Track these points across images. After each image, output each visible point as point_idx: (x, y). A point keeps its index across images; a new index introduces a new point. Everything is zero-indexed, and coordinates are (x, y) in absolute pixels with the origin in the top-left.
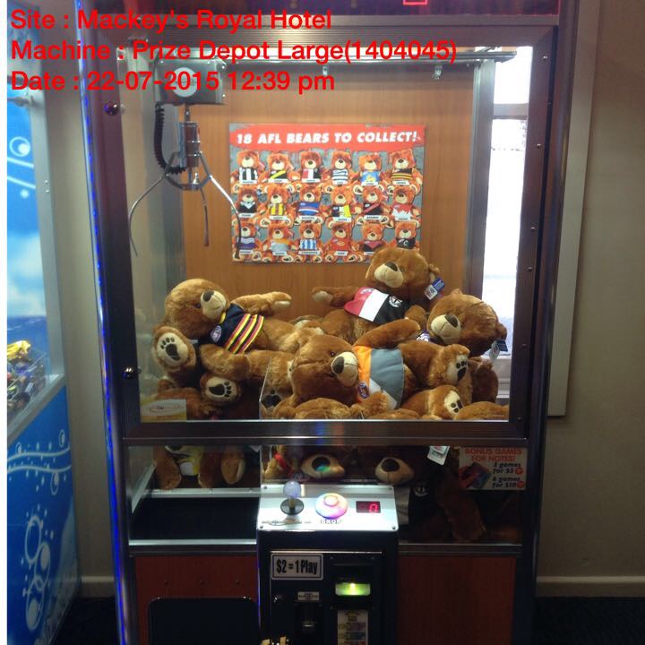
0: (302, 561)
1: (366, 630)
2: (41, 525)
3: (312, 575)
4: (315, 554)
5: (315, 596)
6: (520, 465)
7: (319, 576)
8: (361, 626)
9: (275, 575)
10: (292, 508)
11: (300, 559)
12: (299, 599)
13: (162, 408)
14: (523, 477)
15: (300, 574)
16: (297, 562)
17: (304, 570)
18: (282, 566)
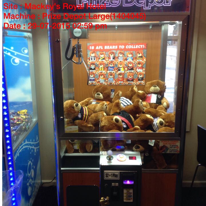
0: (113, 174)
1: (132, 195)
2: (32, 164)
3: (116, 178)
4: (117, 172)
5: (117, 184)
6: (178, 146)
7: (118, 178)
8: (131, 193)
9: (105, 178)
10: (110, 158)
11: (113, 173)
12: (112, 185)
13: (71, 129)
14: (179, 149)
15: (112, 178)
16: (112, 174)
17: (114, 176)
18: (107, 175)
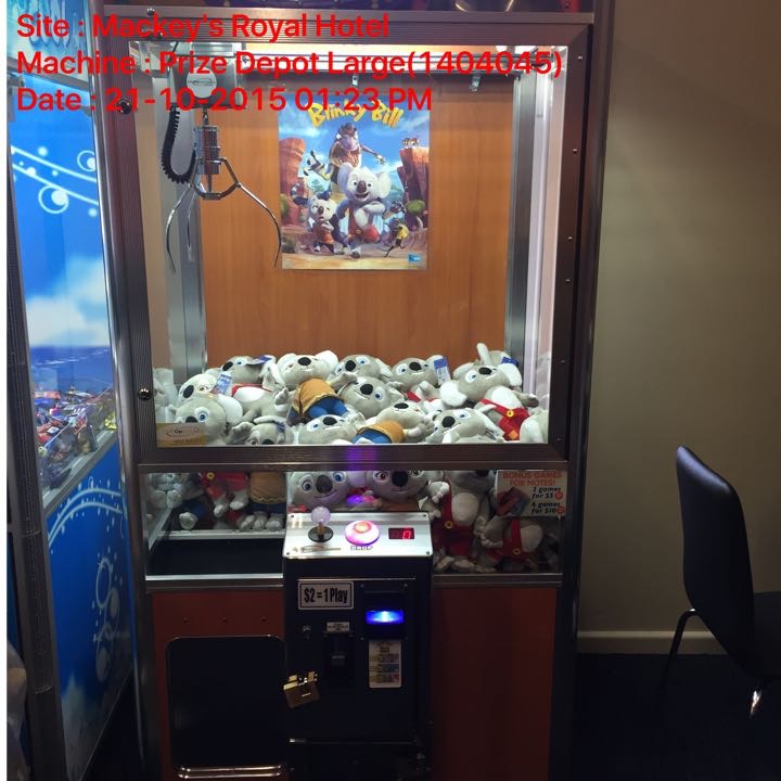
0: (332, 590)
1: (399, 662)
2: (111, 569)
3: (341, 604)
4: (345, 584)
5: (345, 626)
6: (560, 489)
7: (349, 605)
8: (394, 657)
9: (304, 605)
10: (321, 535)
11: (329, 587)
12: (329, 630)
13: (180, 432)
14: (563, 502)
15: (329, 603)
16: (326, 591)
17: (334, 598)
18: (310, 595)
